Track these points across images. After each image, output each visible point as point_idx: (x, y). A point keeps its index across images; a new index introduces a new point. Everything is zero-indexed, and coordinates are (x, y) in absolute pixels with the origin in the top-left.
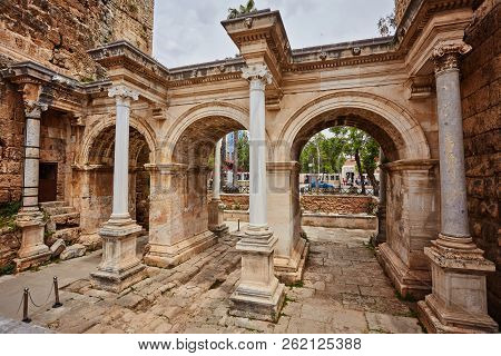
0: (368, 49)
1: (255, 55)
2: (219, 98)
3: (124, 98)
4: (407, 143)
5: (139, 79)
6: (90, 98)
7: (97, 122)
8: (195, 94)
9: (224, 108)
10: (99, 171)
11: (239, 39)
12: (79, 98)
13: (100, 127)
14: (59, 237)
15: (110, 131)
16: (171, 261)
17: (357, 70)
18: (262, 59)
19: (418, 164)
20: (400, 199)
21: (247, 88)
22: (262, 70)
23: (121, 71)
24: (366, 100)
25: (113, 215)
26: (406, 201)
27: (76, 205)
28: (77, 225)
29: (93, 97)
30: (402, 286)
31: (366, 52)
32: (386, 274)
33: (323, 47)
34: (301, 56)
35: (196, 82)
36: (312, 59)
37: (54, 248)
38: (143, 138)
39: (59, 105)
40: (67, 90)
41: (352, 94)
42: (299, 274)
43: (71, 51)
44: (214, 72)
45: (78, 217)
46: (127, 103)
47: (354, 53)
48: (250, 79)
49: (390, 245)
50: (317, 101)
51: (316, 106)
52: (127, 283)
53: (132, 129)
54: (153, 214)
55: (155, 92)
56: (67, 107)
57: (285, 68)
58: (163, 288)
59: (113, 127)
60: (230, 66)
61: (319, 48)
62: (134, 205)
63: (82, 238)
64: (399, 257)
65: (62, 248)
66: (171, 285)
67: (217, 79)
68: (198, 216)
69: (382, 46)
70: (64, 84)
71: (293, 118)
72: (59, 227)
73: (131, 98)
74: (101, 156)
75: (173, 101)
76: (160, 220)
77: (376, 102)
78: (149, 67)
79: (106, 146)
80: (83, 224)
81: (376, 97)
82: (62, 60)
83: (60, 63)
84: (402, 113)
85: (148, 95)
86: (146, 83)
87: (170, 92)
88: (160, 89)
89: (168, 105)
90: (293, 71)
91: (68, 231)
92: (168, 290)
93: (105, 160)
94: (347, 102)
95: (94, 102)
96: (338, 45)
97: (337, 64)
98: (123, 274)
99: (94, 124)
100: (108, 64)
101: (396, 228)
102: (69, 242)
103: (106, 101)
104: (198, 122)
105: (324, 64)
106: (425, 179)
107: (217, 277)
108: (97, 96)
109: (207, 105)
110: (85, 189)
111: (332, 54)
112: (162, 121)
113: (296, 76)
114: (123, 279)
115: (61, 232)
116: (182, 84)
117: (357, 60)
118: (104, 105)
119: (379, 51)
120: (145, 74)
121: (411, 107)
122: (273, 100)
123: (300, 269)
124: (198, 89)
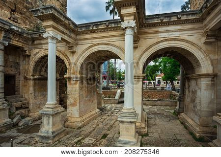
0: (185, 16)
1: (129, 15)
2: (105, 41)
3: (53, 38)
4: (202, 65)
5: (61, 28)
6: (33, 40)
7: (37, 53)
8: (91, 38)
9: (108, 46)
10: (39, 79)
12: (26, 39)
13: (39, 56)
14: (18, 114)
15: (45, 57)
16: (79, 125)
17: (178, 27)
18: (133, 17)
19: (207, 76)
20: (194, 93)
21: (123, 35)
22: (133, 23)
23: (50, 23)
24: (183, 43)
25: (48, 102)
26: (198, 93)
27: (26, 97)
28: (27, 108)
29: (35, 38)
30: (197, 135)
31: (184, 18)
34: (150, 19)
35: (93, 32)
36: (156, 21)
37: (15, 120)
38: (63, 62)
39: (15, 43)
40: (19, 35)
41: (175, 40)
42: (146, 130)
43: (21, 14)
44: (102, 27)
45: (28, 103)
46: (55, 41)
47: (178, 18)
48: (126, 28)
49: (186, 114)
50: (158, 43)
51: (157, 46)
52: (56, 139)
53: (57, 58)
54: (70, 101)
55: (70, 37)
56: (20, 45)
57: (141, 25)
58: (76, 140)
59: (46, 56)
60: (112, 23)
62: (58, 97)
63: (30, 114)
65: (19, 120)
66: (80, 138)
67: (104, 30)
68: (92, 102)
69: (192, 14)
70: (17, 31)
71: (144, 52)
72: (17, 109)
73: (57, 39)
74: (40, 71)
75: (80, 42)
76: (73, 105)
77: (187, 44)
78: (67, 22)
79: (43, 66)
80: (31, 107)
81: (187, 41)
82: (16, 18)
83: (15, 20)
84: (200, 50)
85: (66, 38)
86: (65, 31)
87: (78, 37)
88: (72, 35)
89: (77, 44)
90: (145, 27)
91: (23, 111)
92: (79, 141)
93: (42, 73)
94: (173, 44)
95: (36, 42)
97: (169, 24)
98: (54, 135)
100: (43, 18)
102: (23, 117)
103: (42, 42)
104: (93, 54)
105: (162, 24)
106: (209, 83)
107: (104, 132)
108: (37, 39)
109: (98, 44)
110: (31, 89)
111: (166, 18)
112: (73, 53)
113: (147, 30)
114: (54, 137)
115: (19, 112)
116: (84, 33)
117: (179, 22)
118: (41, 44)
119: (190, 17)
120: (64, 26)
121: (204, 47)
123: (146, 127)
124: (94, 35)
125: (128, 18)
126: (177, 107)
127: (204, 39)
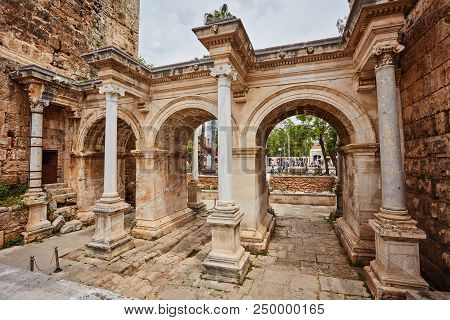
0: (320, 48)
1: (221, 57)
2: (193, 92)
3: (113, 94)
4: (356, 129)
5: (125, 77)
6: (85, 94)
7: (91, 115)
8: (173, 89)
9: (198, 101)
10: (93, 157)
11: (208, 43)
12: (75, 94)
13: (93, 119)
14: (60, 214)
15: (102, 121)
16: (154, 233)
17: (312, 66)
18: (227, 60)
19: (366, 148)
20: (352, 178)
21: (216, 84)
22: (228, 69)
23: (110, 72)
24: (321, 92)
25: (104, 194)
26: (356, 179)
27: (74, 186)
28: (75, 204)
29: (87, 94)
30: (353, 254)
31: (319, 51)
32: (341, 244)
33: (282, 47)
34: (264, 55)
35: (174, 79)
36: (272, 58)
37: (55, 223)
38: (130, 128)
39: (58, 101)
40: (65, 88)
41: (308, 87)
42: (264, 244)
43: (68, 54)
44: (189, 71)
45: (75, 196)
46: (115, 99)
47: (308, 52)
48: (217, 76)
49: (345, 219)
50: (278, 94)
51: (277, 98)
52: (116, 253)
53: (120, 121)
54: (139, 194)
55: (139, 89)
56: (65, 103)
57: (250, 66)
58: (147, 257)
59: (104, 119)
60: (203, 65)
61: (278, 48)
62: (124, 186)
63: (79, 215)
64: (352, 229)
65: (62, 224)
66: (154, 254)
67: (192, 76)
68: (179, 195)
69: (332, 45)
70: (63, 82)
71: (257, 109)
72: (60, 205)
73: (119, 95)
74: (95, 144)
75: (155, 96)
76: (145, 199)
77: (328, 94)
78: (133, 67)
79: (99, 135)
80: (79, 203)
81: (329, 90)
82: (61, 62)
83: (60, 65)
84: (351, 103)
85: (133, 91)
86: (131, 81)
87: (152, 89)
88: (143, 86)
89: (150, 99)
90: (257, 68)
91: (67, 209)
92: (152, 258)
93: (98, 147)
94: (304, 95)
95: (88, 98)
96: (295, 45)
97: (295, 61)
98: (113, 245)
99: (88, 116)
100: (97, 66)
101: (350, 204)
102: (68, 219)
103: (98, 97)
104: (177, 113)
105: (283, 62)
106: (372, 160)
107: (193, 247)
108: (91, 93)
109: (184, 99)
110: (81, 173)
111: (290, 54)
112: (146, 113)
113: (259, 73)
114: (113, 249)
115: (61, 210)
116: (162, 81)
117: (311, 58)
118: (96, 100)
119: (329, 50)
120: (130, 73)
121: (359, 98)
122: (239, 93)
123: (265, 240)
124: (176, 85)
125: (220, 61)
126: (335, 207)
127: (356, 85)
